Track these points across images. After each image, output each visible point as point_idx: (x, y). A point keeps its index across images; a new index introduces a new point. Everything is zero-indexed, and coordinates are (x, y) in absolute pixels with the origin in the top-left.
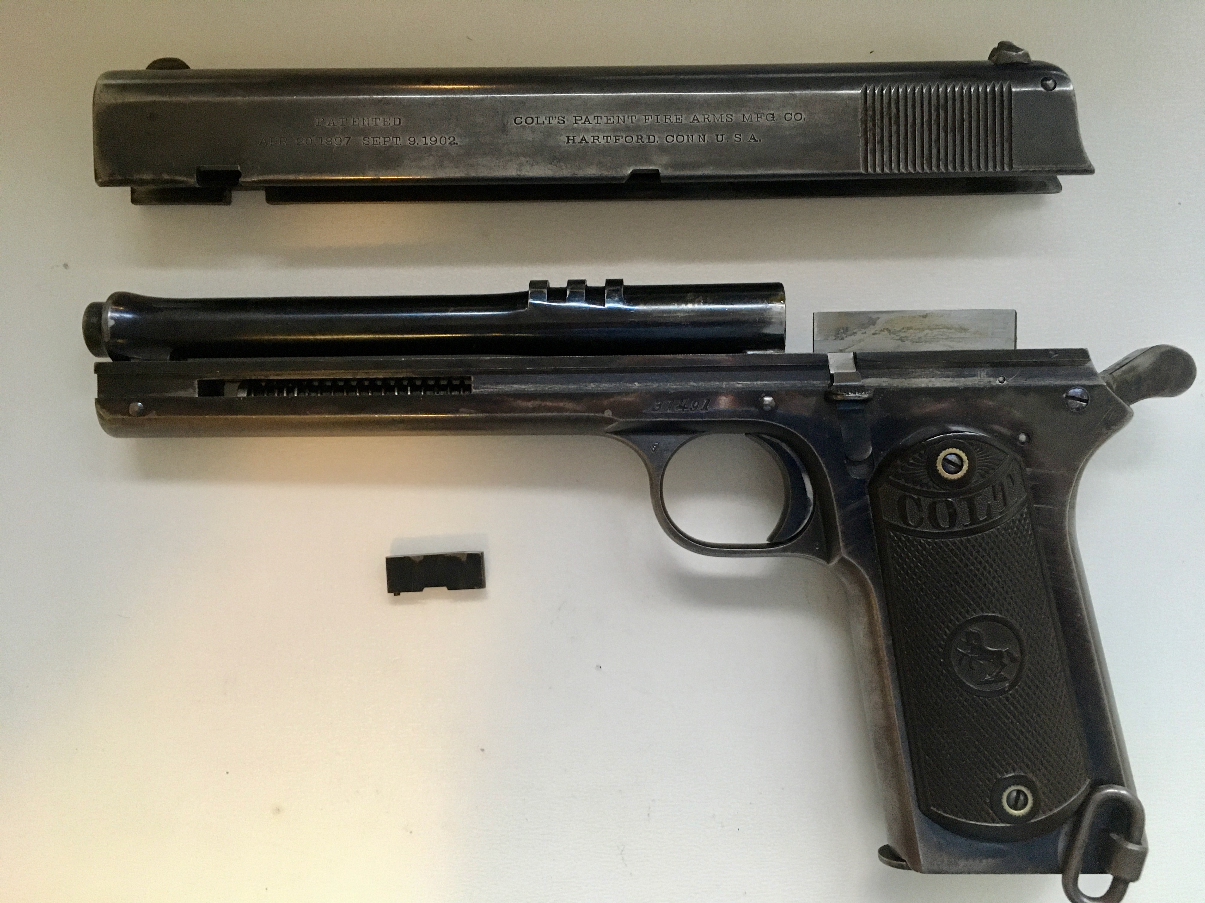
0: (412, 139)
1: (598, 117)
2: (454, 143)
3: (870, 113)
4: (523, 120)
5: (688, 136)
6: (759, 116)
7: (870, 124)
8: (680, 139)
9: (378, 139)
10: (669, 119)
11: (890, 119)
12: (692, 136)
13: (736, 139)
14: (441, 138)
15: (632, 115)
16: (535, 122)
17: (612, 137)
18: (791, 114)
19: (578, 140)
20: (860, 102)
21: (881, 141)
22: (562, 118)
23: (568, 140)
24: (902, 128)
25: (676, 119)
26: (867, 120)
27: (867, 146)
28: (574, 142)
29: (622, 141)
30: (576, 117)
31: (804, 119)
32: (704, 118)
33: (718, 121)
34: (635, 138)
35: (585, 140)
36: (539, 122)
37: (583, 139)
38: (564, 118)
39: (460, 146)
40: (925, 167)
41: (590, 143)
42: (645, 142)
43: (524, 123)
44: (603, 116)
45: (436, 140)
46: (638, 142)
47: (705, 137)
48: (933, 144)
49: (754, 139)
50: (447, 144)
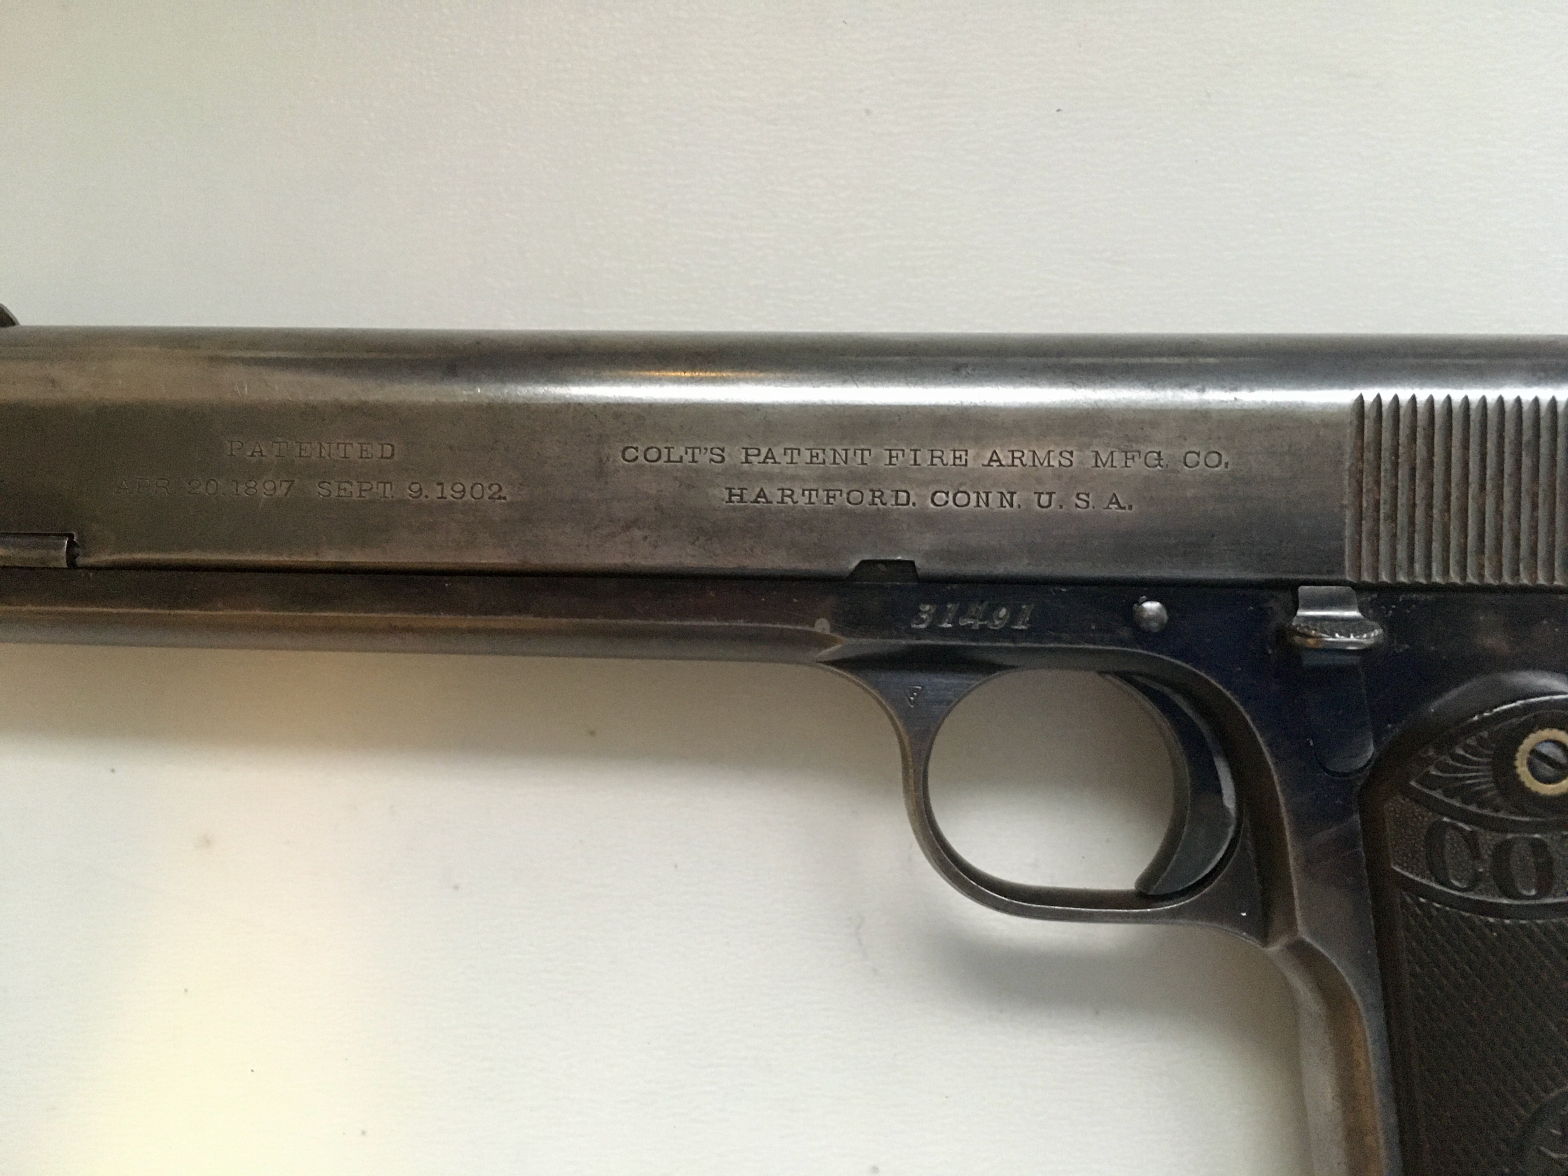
0: (415, 487)
1: (792, 449)
2: (500, 498)
3: (1369, 455)
4: (640, 454)
5: (978, 493)
6: (1129, 455)
7: (1368, 481)
8: (961, 498)
9: (346, 485)
10: (940, 458)
11: (1413, 469)
12: (987, 494)
13: (1079, 503)
14: (475, 485)
15: (862, 447)
16: (664, 458)
17: (820, 491)
18: (1198, 454)
19: (749, 496)
20: (1350, 431)
21: (1393, 517)
22: (720, 452)
23: (731, 495)
24: (1438, 490)
25: (955, 458)
26: (1361, 472)
27: (1361, 525)
28: (742, 501)
29: (840, 500)
30: (747, 449)
31: (1227, 464)
32: (1013, 457)
33: (1042, 464)
34: (868, 496)
35: (765, 497)
36: (672, 459)
37: (761, 494)
38: (723, 450)
39: (510, 505)
40: (1487, 572)
41: (775, 503)
42: (889, 505)
43: (641, 459)
44: (802, 449)
45: (464, 490)
46: (873, 503)
47: (1015, 497)
48: (1506, 524)
49: (1117, 502)
50: (486, 497)
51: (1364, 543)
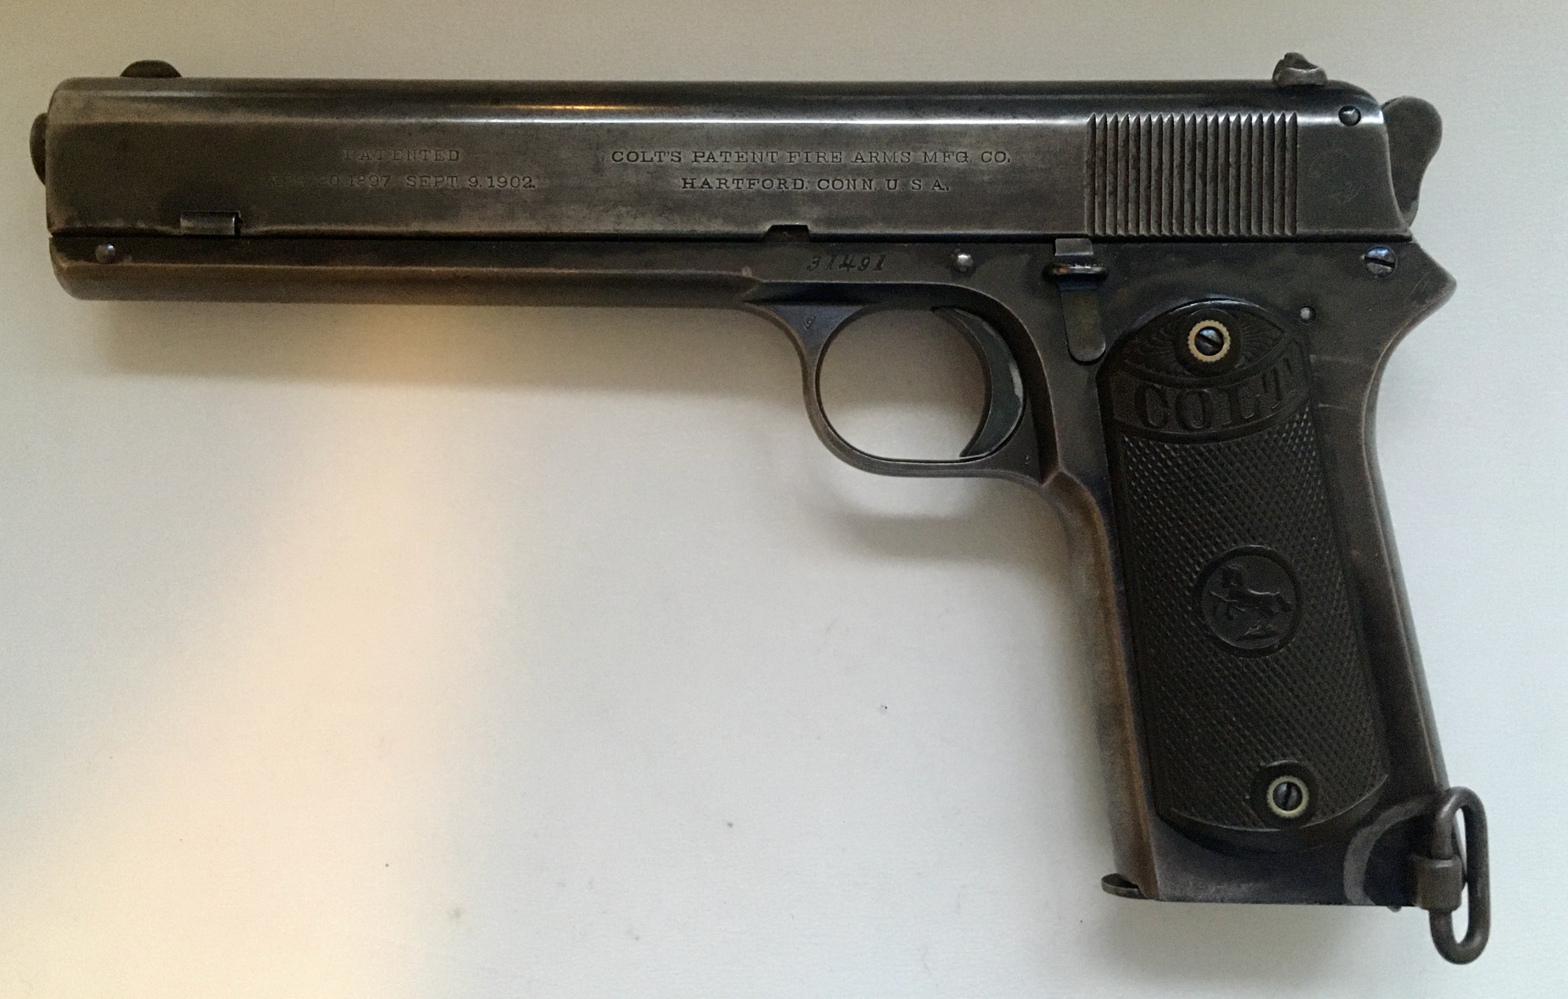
0: (474, 180)
1: (726, 152)
2: (530, 186)
3: (1100, 153)
4: (625, 156)
5: (849, 180)
6: (947, 154)
7: (1099, 170)
8: (838, 184)
9: (427, 179)
10: (823, 157)
11: (1127, 162)
12: (854, 181)
13: (914, 185)
14: (513, 178)
15: (773, 150)
16: (641, 159)
17: (745, 180)
18: (991, 154)
19: (698, 183)
20: (1087, 138)
21: (1114, 193)
22: (677, 154)
23: (685, 183)
24: (1143, 175)
25: (833, 158)
26: (1094, 164)
27: (1094, 198)
28: (692, 187)
29: (758, 186)
30: (696, 153)
31: (1009, 160)
32: (871, 157)
33: (890, 161)
34: (776, 182)
35: (708, 184)
36: (646, 159)
37: (706, 183)
38: (679, 153)
39: (539, 190)
40: (1174, 228)
41: (715, 188)
42: (790, 188)
43: (625, 160)
44: (733, 153)
45: (506, 182)
46: (780, 188)
47: (872, 182)
48: (1186, 197)
49: (939, 186)
50: (521, 187)
51: (1096, 210)
